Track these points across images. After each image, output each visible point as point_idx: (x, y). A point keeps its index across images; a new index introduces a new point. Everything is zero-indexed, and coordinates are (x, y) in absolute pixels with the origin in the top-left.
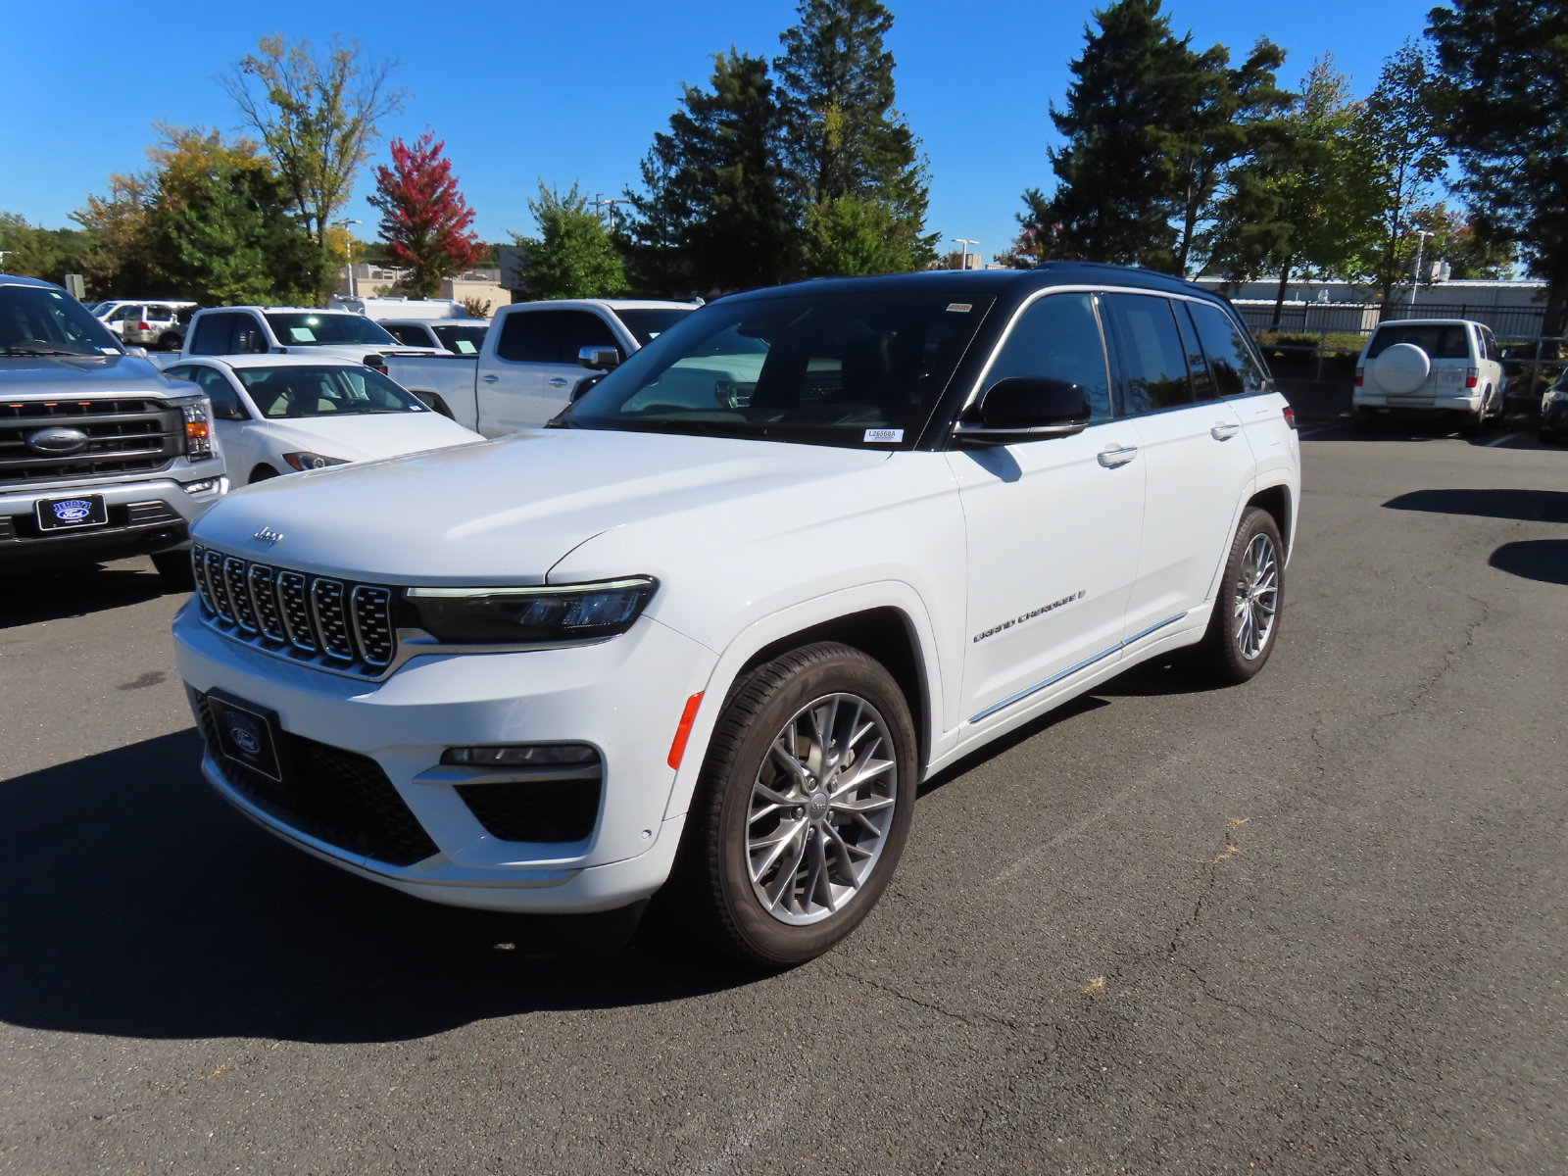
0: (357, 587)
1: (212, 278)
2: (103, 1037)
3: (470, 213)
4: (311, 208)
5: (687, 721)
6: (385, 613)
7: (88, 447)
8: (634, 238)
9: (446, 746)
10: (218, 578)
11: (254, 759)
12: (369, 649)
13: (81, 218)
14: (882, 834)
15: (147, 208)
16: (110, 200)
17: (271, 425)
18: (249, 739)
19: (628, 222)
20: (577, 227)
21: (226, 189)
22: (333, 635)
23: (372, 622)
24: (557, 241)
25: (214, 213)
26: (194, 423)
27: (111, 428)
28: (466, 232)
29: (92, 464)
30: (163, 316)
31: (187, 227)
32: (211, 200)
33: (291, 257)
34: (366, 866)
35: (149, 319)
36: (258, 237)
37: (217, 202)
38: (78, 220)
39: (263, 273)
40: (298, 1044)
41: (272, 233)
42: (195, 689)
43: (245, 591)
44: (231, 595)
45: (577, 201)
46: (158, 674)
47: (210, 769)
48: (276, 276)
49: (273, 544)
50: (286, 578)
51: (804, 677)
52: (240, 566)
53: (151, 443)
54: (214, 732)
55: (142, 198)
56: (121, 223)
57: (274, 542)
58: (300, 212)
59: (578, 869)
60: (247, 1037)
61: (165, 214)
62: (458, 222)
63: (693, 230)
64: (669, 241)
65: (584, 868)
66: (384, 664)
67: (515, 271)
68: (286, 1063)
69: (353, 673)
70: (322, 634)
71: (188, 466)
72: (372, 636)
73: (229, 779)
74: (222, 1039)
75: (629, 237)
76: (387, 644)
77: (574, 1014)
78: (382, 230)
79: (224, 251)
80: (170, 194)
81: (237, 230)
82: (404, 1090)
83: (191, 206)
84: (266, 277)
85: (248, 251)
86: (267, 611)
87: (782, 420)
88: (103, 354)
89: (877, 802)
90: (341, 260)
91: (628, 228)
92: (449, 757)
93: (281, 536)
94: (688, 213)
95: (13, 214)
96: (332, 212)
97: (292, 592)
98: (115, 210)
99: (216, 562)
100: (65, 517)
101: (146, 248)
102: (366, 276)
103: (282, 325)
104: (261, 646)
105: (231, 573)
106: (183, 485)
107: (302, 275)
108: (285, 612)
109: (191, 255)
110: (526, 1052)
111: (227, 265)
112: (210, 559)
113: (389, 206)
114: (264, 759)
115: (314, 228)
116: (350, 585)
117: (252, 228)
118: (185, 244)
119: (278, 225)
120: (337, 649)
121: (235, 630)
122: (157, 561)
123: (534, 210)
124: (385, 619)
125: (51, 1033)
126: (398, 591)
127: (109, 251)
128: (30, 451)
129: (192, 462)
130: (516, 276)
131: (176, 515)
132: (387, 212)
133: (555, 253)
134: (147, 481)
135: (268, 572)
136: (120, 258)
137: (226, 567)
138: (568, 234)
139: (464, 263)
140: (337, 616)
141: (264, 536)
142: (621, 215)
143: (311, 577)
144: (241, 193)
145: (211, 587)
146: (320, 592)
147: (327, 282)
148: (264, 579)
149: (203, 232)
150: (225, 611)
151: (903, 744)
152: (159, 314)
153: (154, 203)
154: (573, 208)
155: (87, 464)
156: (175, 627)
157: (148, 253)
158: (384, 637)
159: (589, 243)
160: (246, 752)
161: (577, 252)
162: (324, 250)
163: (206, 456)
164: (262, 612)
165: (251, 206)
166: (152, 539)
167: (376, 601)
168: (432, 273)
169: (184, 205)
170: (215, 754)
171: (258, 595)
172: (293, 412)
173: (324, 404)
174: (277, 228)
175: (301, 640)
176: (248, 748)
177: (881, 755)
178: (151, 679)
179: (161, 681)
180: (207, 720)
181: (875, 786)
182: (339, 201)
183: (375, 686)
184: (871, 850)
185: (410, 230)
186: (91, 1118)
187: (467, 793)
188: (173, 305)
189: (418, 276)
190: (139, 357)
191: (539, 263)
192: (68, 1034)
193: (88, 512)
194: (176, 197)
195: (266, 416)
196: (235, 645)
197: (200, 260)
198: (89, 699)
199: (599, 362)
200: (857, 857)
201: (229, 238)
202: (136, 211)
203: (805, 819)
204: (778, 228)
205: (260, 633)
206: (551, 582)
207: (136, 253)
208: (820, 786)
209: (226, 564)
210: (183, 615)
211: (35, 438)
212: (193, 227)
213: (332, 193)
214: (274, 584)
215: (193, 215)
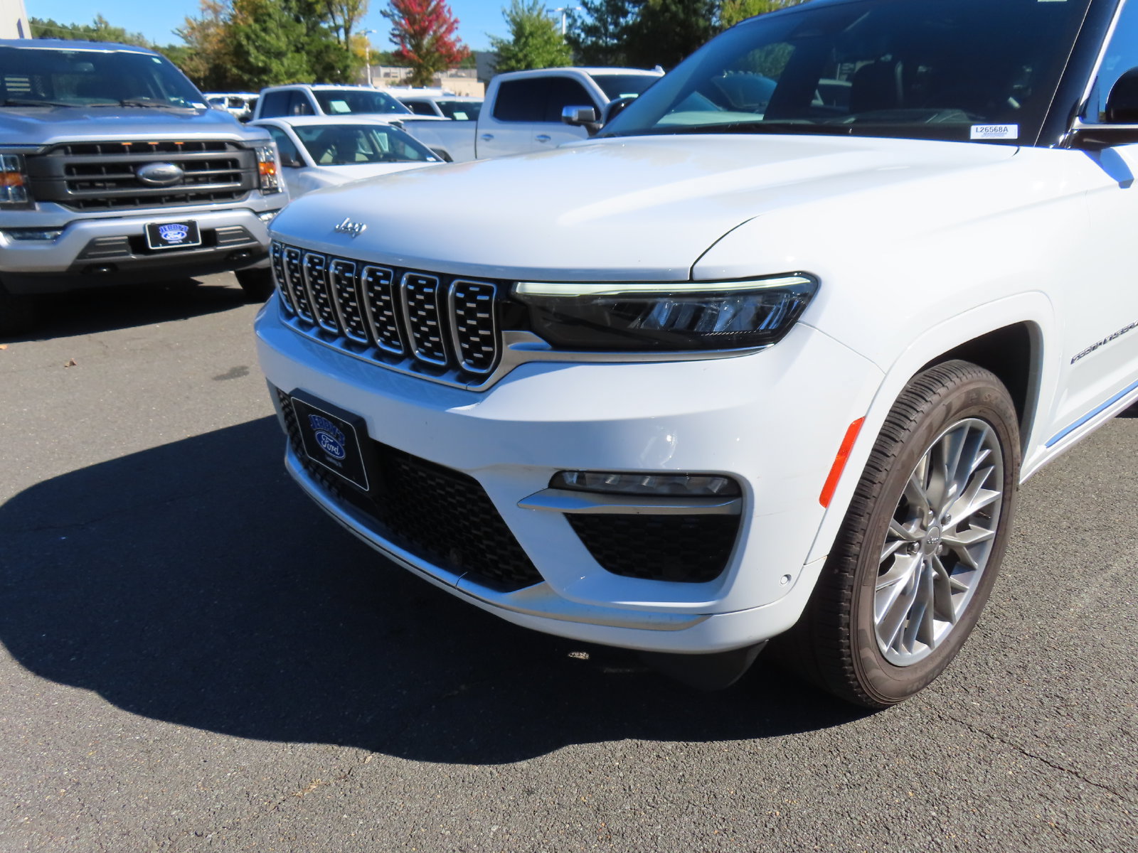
0: (456, 281)
1: (272, 75)
2: (203, 733)
3: (456, 21)
4: (340, 21)
5: (845, 451)
6: (489, 311)
7: (184, 180)
8: (583, 35)
9: (556, 469)
10: (297, 275)
11: (340, 465)
12: (467, 354)
13: (179, 33)
14: (980, 566)
15: (225, 23)
16: (200, 19)
17: (322, 171)
18: (334, 444)
19: (579, 23)
20: (537, 28)
21: (280, 6)
22: (425, 336)
23: (474, 323)
24: (523, 40)
25: (271, 25)
26: (264, 163)
27: (199, 164)
28: (452, 37)
29: (187, 195)
30: (239, 105)
31: (253, 36)
32: (269, 15)
33: (327, 59)
34: (458, 587)
35: (230, 107)
36: (303, 44)
37: (273, 16)
38: (178, 35)
39: (307, 72)
40: (391, 758)
41: (313, 41)
42: (277, 389)
43: (326, 288)
44: (311, 293)
45: (538, 7)
46: (243, 368)
47: (292, 464)
48: (316, 74)
49: (356, 235)
50: (372, 273)
51: (946, 402)
52: (320, 261)
53: (232, 178)
54: (297, 430)
55: (222, 17)
56: (208, 35)
57: (357, 234)
58: (332, 24)
59: (706, 615)
60: (340, 744)
61: (237, 28)
62: (447, 29)
63: (627, 29)
64: (610, 37)
65: (712, 614)
66: (484, 371)
67: (491, 66)
68: (381, 781)
69: (448, 380)
70: (412, 336)
71: (260, 198)
72: (473, 339)
73: (312, 476)
74: (316, 745)
75: (579, 35)
76: (490, 349)
77: (669, 745)
78: (391, 37)
79: (279, 55)
80: (241, 12)
81: (288, 38)
82: (507, 832)
83: (256, 21)
84: (310, 74)
85: (296, 55)
86: (349, 310)
87: (854, 122)
88: (193, 107)
89: (979, 534)
90: (361, 60)
91: (579, 28)
92: (557, 481)
93: (364, 228)
94: (625, 14)
95: (136, 34)
96: (355, 24)
97: (379, 288)
98: (204, 26)
99: (295, 258)
100: (168, 238)
101: (225, 54)
102: (378, 75)
103: (325, 99)
104: (343, 347)
105: (310, 270)
106: (257, 214)
107: (335, 73)
108: (369, 310)
109: (256, 58)
110: (628, 791)
111: (282, 64)
112: (289, 255)
113: (396, 18)
114: (350, 466)
115: (342, 37)
116: (446, 278)
117: (299, 36)
118: (252, 50)
119: (317, 34)
120: (429, 353)
121: (315, 330)
122: (240, 276)
123: (506, 16)
124: (489, 320)
125: (155, 721)
126: (506, 285)
127: (201, 57)
128: (138, 183)
129: (264, 195)
130: (491, 69)
131: (253, 239)
132: (395, 23)
133: (521, 50)
134: (230, 210)
135: (351, 266)
136: (208, 63)
137: (306, 264)
138: (531, 34)
139: (451, 62)
140: (431, 315)
141: (346, 228)
142: (574, 17)
143: (400, 271)
144: (290, 9)
145: (290, 286)
146: (411, 288)
147: (353, 78)
148: (348, 275)
149: (265, 41)
150: (304, 311)
151: (1012, 475)
152: (236, 103)
153: (230, 20)
154: (535, 13)
155: (184, 195)
156: (257, 326)
157: (227, 58)
158: (487, 341)
159: (548, 42)
160: (331, 457)
161: (538, 49)
162: (350, 54)
163: (274, 190)
164: (344, 311)
165: (298, 20)
166: (235, 258)
167: (479, 298)
168: (428, 70)
169: (251, 21)
170: (297, 449)
171: (340, 293)
172: (338, 161)
173: (359, 157)
174: (316, 37)
175: (387, 342)
176: (333, 453)
177: (989, 485)
178: (238, 372)
179: (246, 373)
180: (290, 418)
181: (981, 517)
182: (360, 15)
183: (479, 396)
184: (967, 583)
185: (412, 36)
186: (193, 835)
187: (580, 524)
188: (245, 97)
189: (418, 73)
190: (222, 111)
191: (509, 59)
192: (171, 726)
193: (185, 235)
194: (245, 14)
195: (318, 163)
196: (314, 345)
197: (263, 61)
198: (191, 387)
199: (579, 120)
200: (957, 590)
201: (282, 44)
202: (217, 26)
203: (919, 554)
204: (697, 24)
205: (342, 333)
206: (697, 276)
207: (218, 58)
208: (937, 519)
209: (306, 259)
210: (265, 313)
211: (143, 171)
212: (257, 36)
213: (354, 8)
214: (358, 281)
215: (257, 27)
